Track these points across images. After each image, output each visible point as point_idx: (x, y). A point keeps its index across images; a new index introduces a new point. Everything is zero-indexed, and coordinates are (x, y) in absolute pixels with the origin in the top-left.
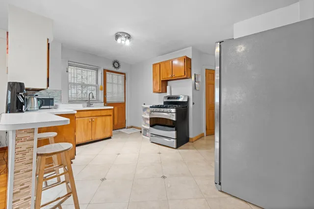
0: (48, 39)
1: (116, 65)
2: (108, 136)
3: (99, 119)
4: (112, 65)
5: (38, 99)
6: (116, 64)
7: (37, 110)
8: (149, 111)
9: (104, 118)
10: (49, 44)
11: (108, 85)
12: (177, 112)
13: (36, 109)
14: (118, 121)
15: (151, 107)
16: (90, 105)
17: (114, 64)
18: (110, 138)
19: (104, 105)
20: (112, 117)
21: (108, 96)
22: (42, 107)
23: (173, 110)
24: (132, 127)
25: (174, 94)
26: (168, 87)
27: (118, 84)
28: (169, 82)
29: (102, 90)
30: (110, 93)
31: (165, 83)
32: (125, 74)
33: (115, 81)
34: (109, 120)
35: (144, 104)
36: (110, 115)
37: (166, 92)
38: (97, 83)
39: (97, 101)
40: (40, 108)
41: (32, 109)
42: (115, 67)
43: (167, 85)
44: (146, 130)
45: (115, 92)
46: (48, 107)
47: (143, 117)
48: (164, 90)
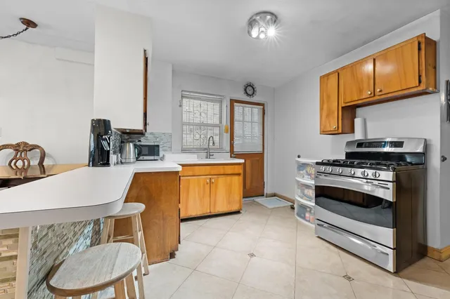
0: (145, 51)
1: (250, 91)
2: (235, 208)
3: (222, 180)
4: (243, 92)
5: (135, 146)
6: (250, 88)
7: (134, 162)
8: (313, 171)
9: (229, 178)
10: (146, 59)
11: (236, 124)
12: (397, 181)
13: (132, 160)
14: (251, 182)
15: (317, 163)
16: (210, 155)
17: (245, 90)
18: (238, 212)
19: (231, 157)
20: (241, 178)
21: (236, 142)
22: (141, 158)
23: (387, 175)
24: (274, 195)
25: (372, 136)
26: (358, 122)
27: (252, 122)
28: (359, 111)
29: (227, 132)
30: (240, 137)
31: (350, 111)
32: (263, 105)
33: (248, 118)
34: (237, 182)
35: (299, 157)
36: (239, 174)
37: (352, 131)
38: (221, 122)
39: (220, 150)
40: (137, 159)
41: (127, 161)
42: (248, 95)
43: (354, 117)
44: (303, 207)
45: (248, 136)
46: (152, 158)
47: (298, 182)
48: (347, 128)
